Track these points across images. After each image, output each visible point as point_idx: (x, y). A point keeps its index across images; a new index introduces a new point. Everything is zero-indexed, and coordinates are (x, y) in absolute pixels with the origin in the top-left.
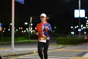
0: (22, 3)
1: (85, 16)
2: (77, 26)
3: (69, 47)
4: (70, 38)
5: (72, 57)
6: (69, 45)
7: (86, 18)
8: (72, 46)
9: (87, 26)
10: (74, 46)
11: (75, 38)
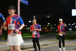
0: (26, 4)
2: (74, 24)
3: (67, 41)
4: (68, 34)
5: (70, 50)
8: (70, 41)
10: (71, 41)
11: (73, 34)
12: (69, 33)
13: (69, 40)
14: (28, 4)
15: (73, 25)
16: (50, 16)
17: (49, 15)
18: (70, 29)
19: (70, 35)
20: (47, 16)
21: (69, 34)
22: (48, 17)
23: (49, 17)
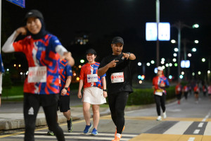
1: (171, 39)
2: (153, 62)
3: (132, 110)
4: (135, 90)
5: (138, 134)
6: (133, 107)
7: (173, 41)
8: (139, 109)
9: (174, 60)
10: (144, 108)
11: (148, 90)
12: (137, 88)
13: (138, 107)
14: (24, 5)
15: (148, 64)
16: (85, 39)
17: (85, 36)
18: (139, 77)
19: (141, 92)
20: (79, 41)
21: (138, 90)
22: (81, 43)
23: (85, 43)
